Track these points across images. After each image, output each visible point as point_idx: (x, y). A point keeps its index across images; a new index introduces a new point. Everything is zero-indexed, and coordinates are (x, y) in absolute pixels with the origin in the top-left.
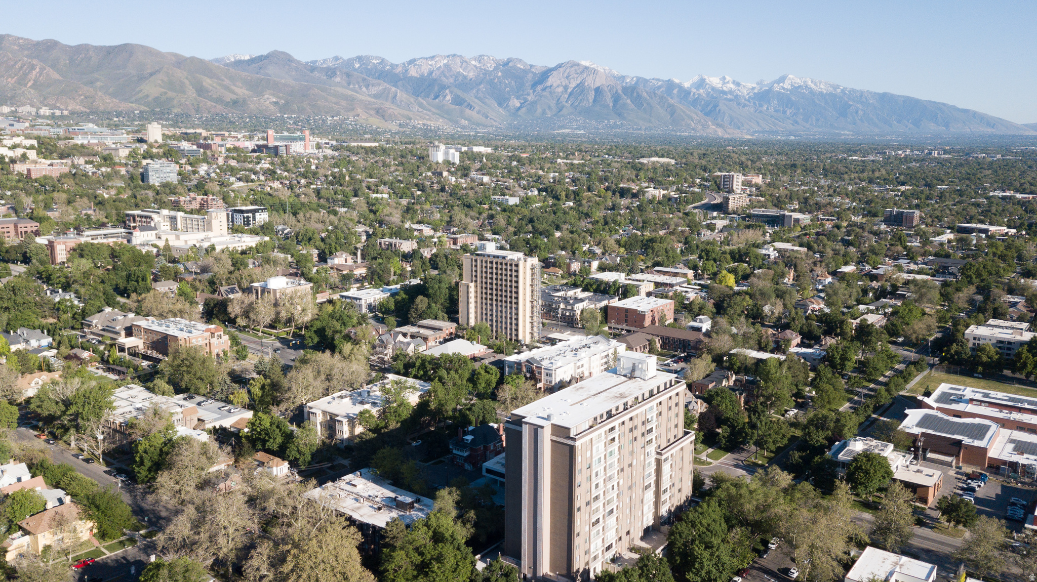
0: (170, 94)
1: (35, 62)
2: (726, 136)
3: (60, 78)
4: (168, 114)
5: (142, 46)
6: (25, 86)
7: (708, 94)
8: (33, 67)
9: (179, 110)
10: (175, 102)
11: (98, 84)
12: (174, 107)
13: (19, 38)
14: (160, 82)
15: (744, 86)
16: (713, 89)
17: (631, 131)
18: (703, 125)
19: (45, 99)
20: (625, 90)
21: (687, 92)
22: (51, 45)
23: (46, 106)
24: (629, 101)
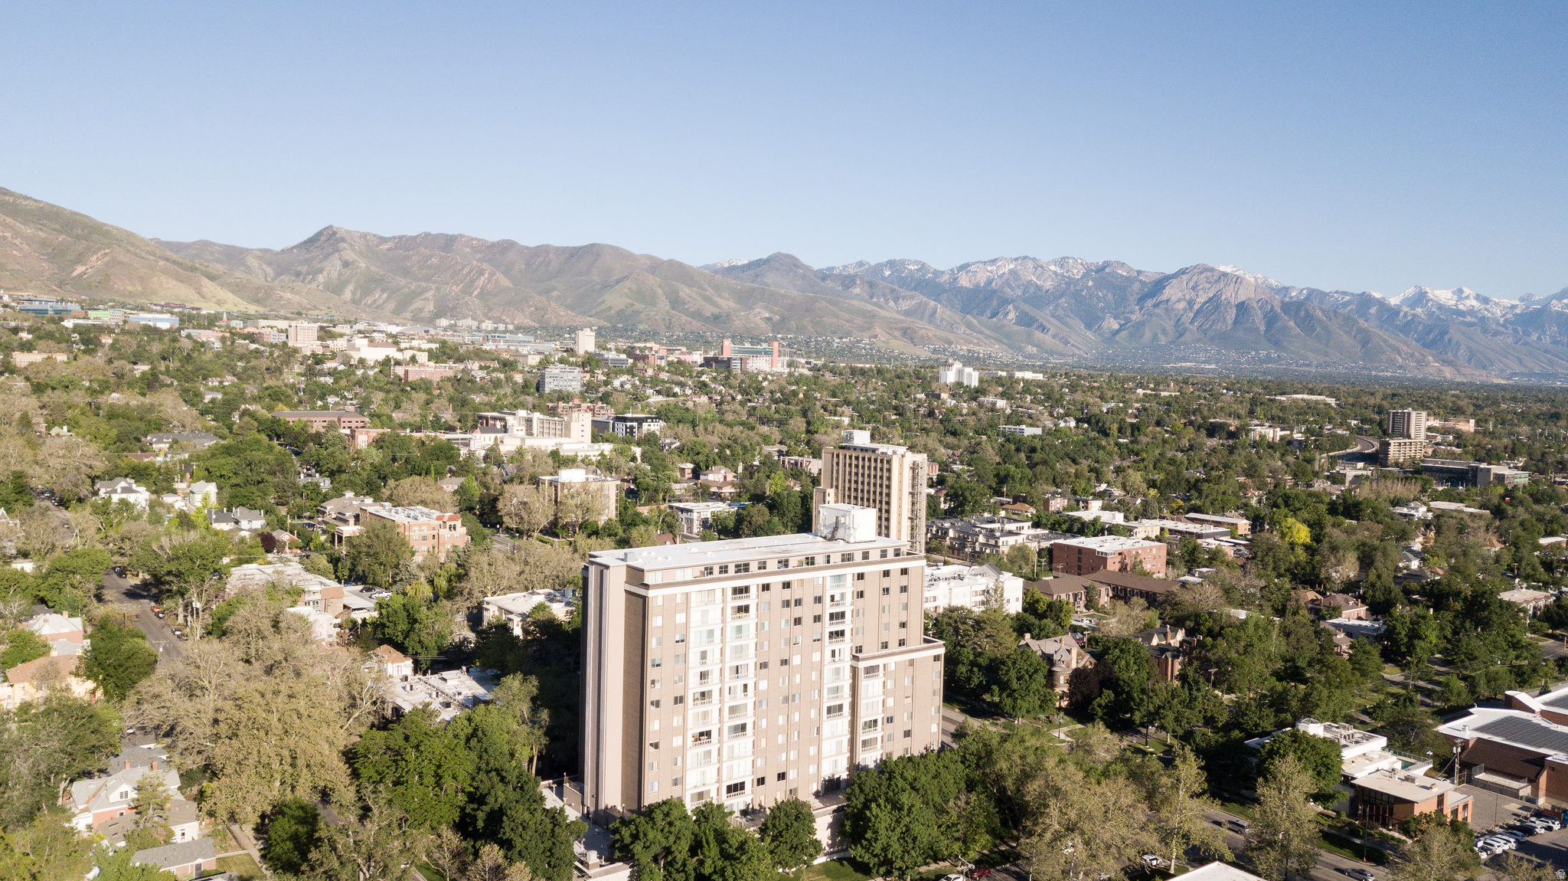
0: (638, 306)
1: (485, 266)
2: (1459, 379)
3: (511, 286)
4: (632, 330)
5: (611, 247)
6: (470, 294)
7: (1431, 314)
8: (481, 273)
9: (646, 327)
10: (642, 316)
11: (555, 293)
12: (640, 322)
13: (472, 239)
14: (626, 291)
15: (1497, 304)
16: (1441, 307)
17: (1294, 367)
18: (1418, 362)
19: (490, 310)
20: (1287, 307)
21: (1394, 312)
22: (508, 246)
23: (489, 319)
24: (1292, 323)
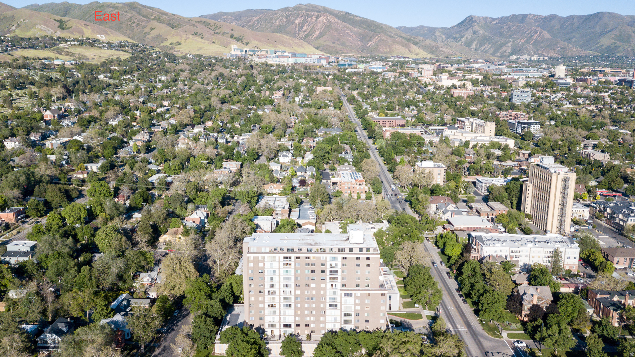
0: (618, 43)
1: (538, 29)
3: (551, 38)
4: (613, 57)
5: (610, 13)
6: (529, 43)
8: (536, 32)
9: (621, 54)
10: (620, 49)
11: (574, 39)
12: (618, 52)
13: (535, 15)
14: (613, 36)
19: (537, 50)
22: (553, 17)
23: (536, 54)
